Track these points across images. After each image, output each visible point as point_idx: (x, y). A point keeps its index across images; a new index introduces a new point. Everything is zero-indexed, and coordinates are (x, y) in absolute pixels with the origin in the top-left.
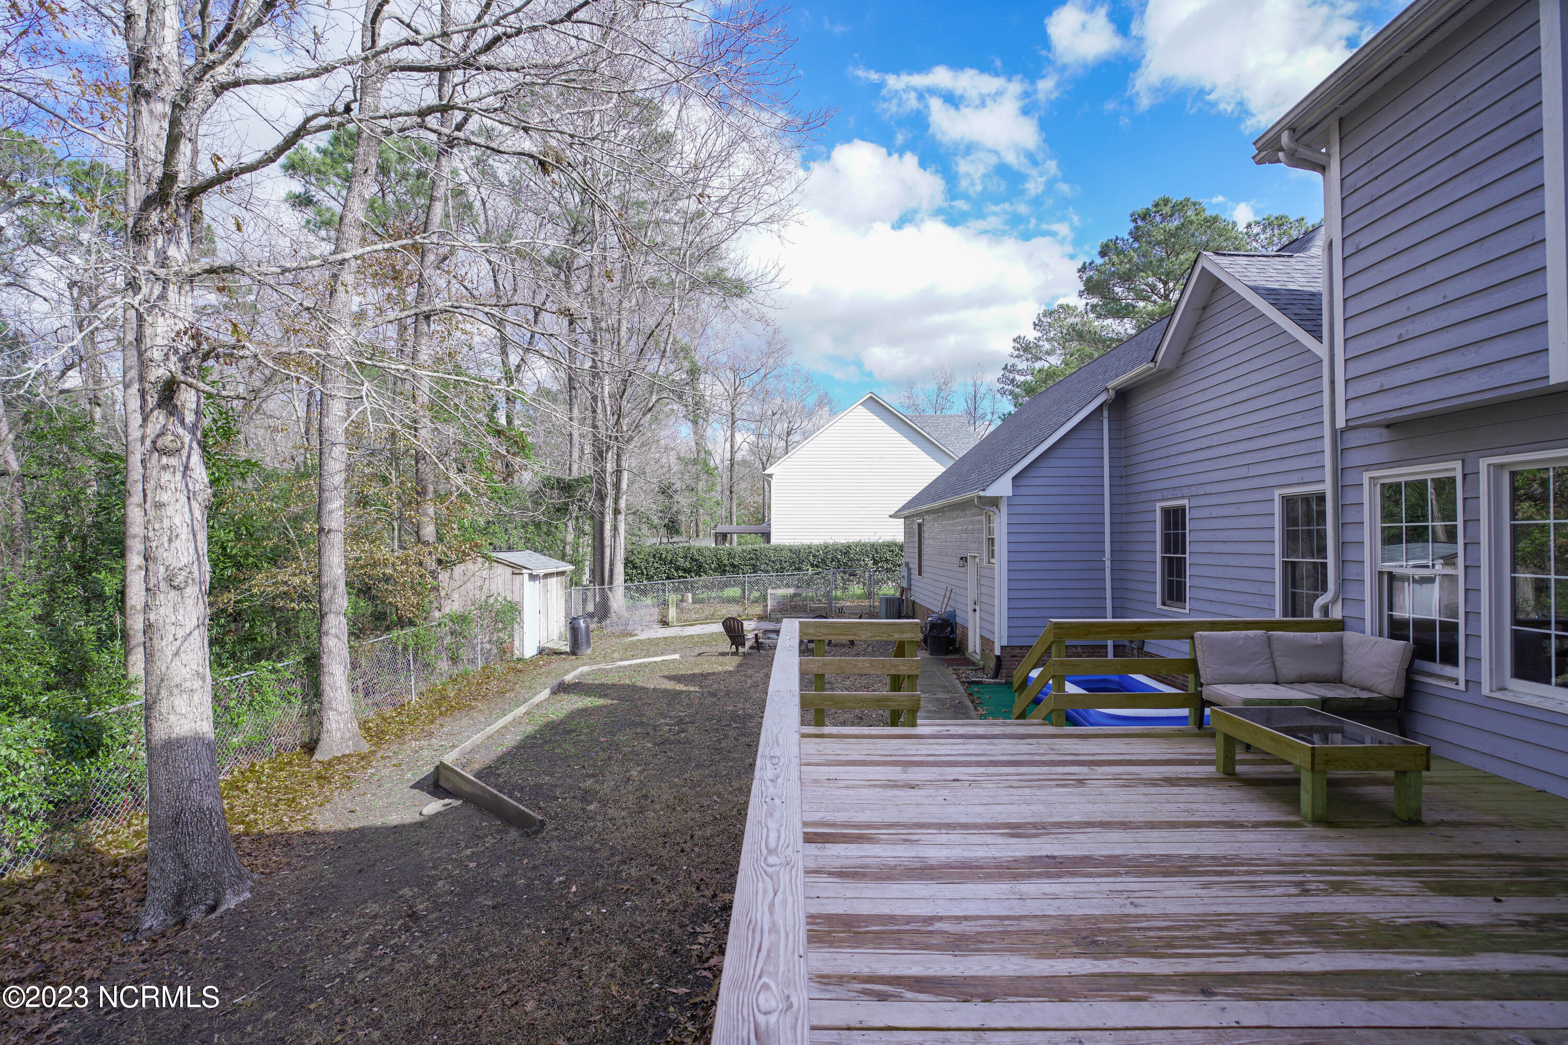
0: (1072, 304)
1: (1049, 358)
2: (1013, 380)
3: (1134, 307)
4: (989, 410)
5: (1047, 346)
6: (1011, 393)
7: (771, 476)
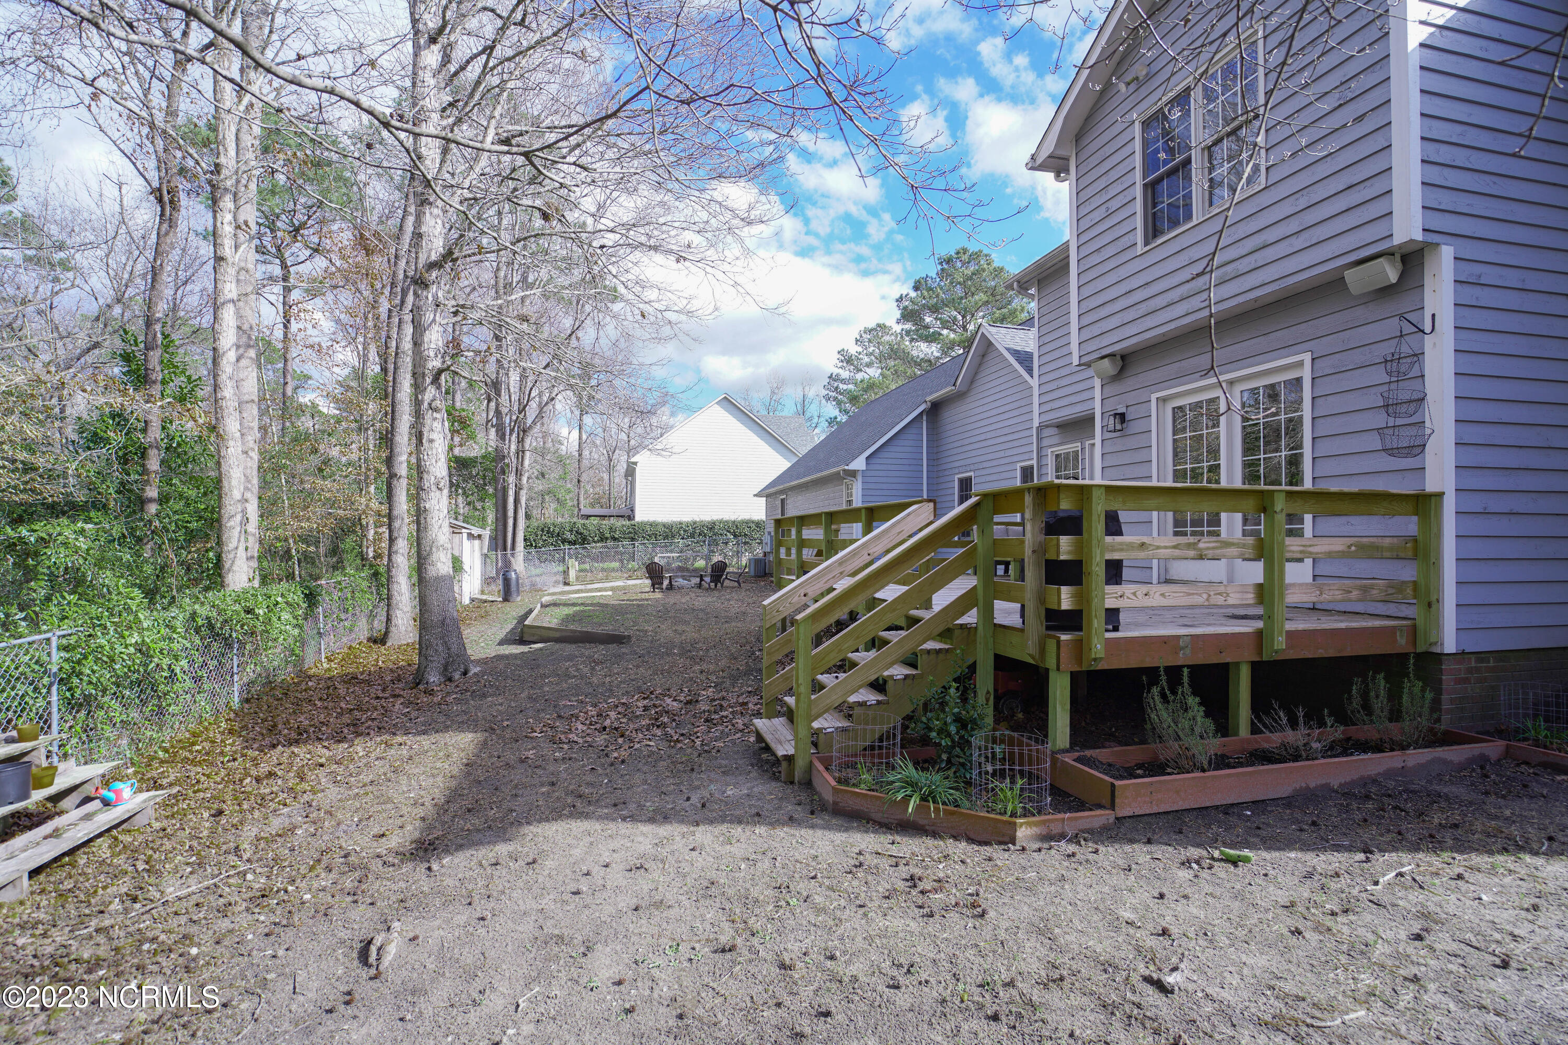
0: (888, 324)
1: (868, 370)
2: (837, 388)
3: (940, 334)
4: (816, 414)
5: (866, 359)
6: (835, 399)
7: (635, 463)
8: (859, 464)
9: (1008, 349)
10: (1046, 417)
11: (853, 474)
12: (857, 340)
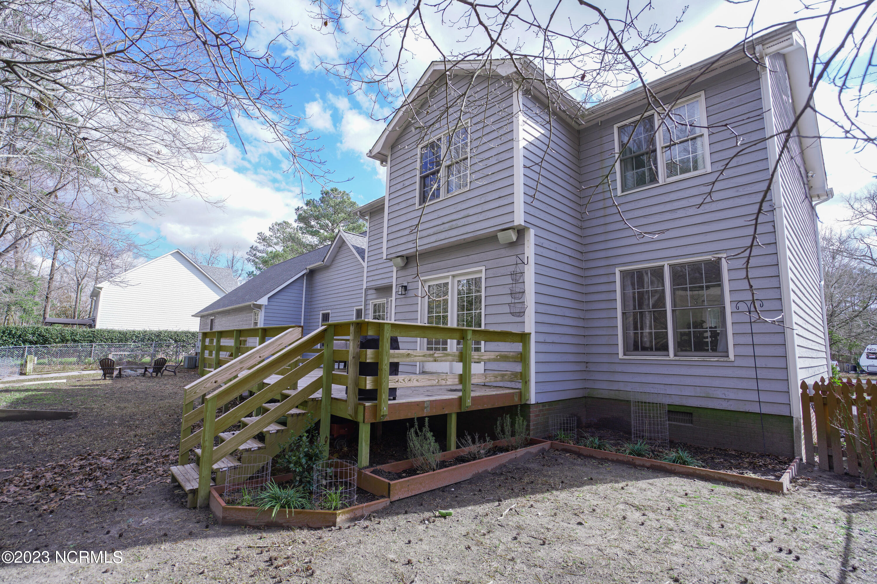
0: (290, 222)
1: (275, 246)
2: (255, 255)
3: (319, 232)
4: (240, 268)
5: (275, 240)
6: (253, 261)
7: (101, 288)
8: (263, 301)
9: (353, 246)
10: (369, 284)
11: (259, 307)
12: (270, 229)
